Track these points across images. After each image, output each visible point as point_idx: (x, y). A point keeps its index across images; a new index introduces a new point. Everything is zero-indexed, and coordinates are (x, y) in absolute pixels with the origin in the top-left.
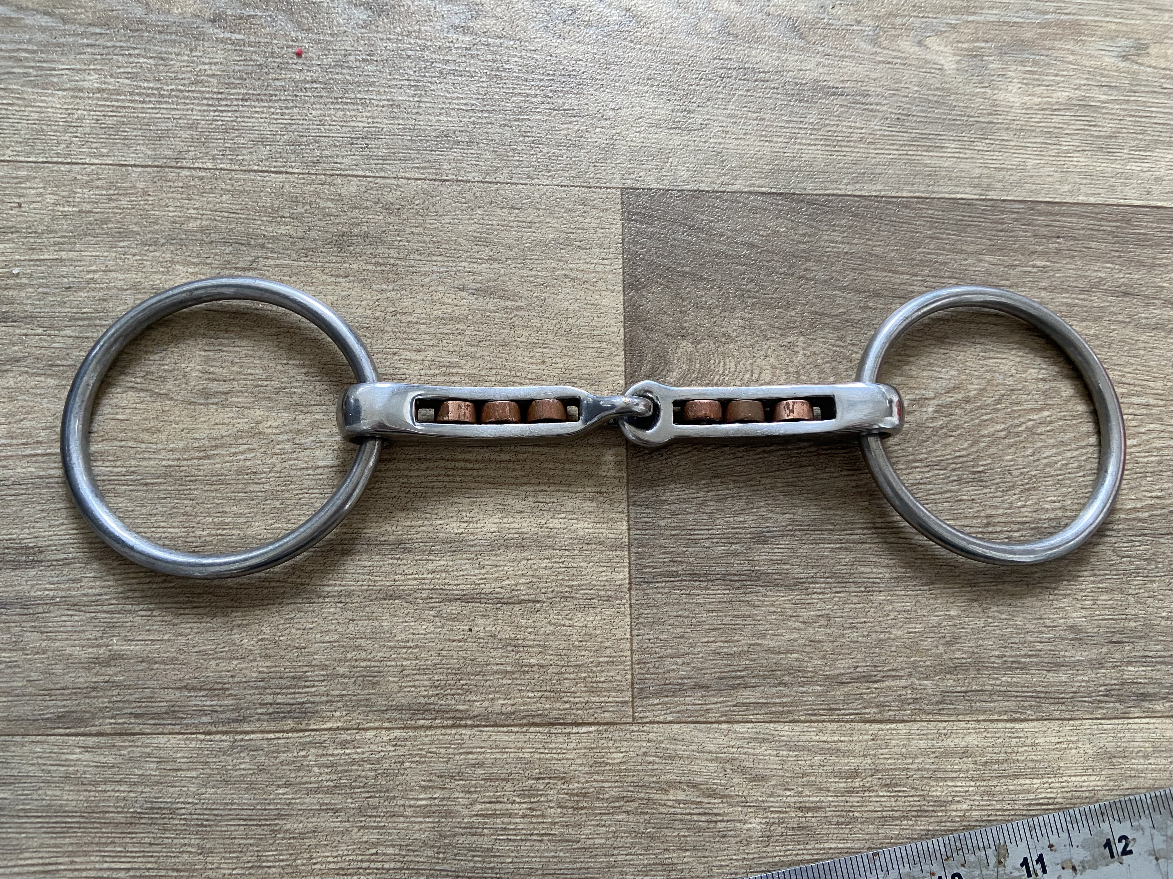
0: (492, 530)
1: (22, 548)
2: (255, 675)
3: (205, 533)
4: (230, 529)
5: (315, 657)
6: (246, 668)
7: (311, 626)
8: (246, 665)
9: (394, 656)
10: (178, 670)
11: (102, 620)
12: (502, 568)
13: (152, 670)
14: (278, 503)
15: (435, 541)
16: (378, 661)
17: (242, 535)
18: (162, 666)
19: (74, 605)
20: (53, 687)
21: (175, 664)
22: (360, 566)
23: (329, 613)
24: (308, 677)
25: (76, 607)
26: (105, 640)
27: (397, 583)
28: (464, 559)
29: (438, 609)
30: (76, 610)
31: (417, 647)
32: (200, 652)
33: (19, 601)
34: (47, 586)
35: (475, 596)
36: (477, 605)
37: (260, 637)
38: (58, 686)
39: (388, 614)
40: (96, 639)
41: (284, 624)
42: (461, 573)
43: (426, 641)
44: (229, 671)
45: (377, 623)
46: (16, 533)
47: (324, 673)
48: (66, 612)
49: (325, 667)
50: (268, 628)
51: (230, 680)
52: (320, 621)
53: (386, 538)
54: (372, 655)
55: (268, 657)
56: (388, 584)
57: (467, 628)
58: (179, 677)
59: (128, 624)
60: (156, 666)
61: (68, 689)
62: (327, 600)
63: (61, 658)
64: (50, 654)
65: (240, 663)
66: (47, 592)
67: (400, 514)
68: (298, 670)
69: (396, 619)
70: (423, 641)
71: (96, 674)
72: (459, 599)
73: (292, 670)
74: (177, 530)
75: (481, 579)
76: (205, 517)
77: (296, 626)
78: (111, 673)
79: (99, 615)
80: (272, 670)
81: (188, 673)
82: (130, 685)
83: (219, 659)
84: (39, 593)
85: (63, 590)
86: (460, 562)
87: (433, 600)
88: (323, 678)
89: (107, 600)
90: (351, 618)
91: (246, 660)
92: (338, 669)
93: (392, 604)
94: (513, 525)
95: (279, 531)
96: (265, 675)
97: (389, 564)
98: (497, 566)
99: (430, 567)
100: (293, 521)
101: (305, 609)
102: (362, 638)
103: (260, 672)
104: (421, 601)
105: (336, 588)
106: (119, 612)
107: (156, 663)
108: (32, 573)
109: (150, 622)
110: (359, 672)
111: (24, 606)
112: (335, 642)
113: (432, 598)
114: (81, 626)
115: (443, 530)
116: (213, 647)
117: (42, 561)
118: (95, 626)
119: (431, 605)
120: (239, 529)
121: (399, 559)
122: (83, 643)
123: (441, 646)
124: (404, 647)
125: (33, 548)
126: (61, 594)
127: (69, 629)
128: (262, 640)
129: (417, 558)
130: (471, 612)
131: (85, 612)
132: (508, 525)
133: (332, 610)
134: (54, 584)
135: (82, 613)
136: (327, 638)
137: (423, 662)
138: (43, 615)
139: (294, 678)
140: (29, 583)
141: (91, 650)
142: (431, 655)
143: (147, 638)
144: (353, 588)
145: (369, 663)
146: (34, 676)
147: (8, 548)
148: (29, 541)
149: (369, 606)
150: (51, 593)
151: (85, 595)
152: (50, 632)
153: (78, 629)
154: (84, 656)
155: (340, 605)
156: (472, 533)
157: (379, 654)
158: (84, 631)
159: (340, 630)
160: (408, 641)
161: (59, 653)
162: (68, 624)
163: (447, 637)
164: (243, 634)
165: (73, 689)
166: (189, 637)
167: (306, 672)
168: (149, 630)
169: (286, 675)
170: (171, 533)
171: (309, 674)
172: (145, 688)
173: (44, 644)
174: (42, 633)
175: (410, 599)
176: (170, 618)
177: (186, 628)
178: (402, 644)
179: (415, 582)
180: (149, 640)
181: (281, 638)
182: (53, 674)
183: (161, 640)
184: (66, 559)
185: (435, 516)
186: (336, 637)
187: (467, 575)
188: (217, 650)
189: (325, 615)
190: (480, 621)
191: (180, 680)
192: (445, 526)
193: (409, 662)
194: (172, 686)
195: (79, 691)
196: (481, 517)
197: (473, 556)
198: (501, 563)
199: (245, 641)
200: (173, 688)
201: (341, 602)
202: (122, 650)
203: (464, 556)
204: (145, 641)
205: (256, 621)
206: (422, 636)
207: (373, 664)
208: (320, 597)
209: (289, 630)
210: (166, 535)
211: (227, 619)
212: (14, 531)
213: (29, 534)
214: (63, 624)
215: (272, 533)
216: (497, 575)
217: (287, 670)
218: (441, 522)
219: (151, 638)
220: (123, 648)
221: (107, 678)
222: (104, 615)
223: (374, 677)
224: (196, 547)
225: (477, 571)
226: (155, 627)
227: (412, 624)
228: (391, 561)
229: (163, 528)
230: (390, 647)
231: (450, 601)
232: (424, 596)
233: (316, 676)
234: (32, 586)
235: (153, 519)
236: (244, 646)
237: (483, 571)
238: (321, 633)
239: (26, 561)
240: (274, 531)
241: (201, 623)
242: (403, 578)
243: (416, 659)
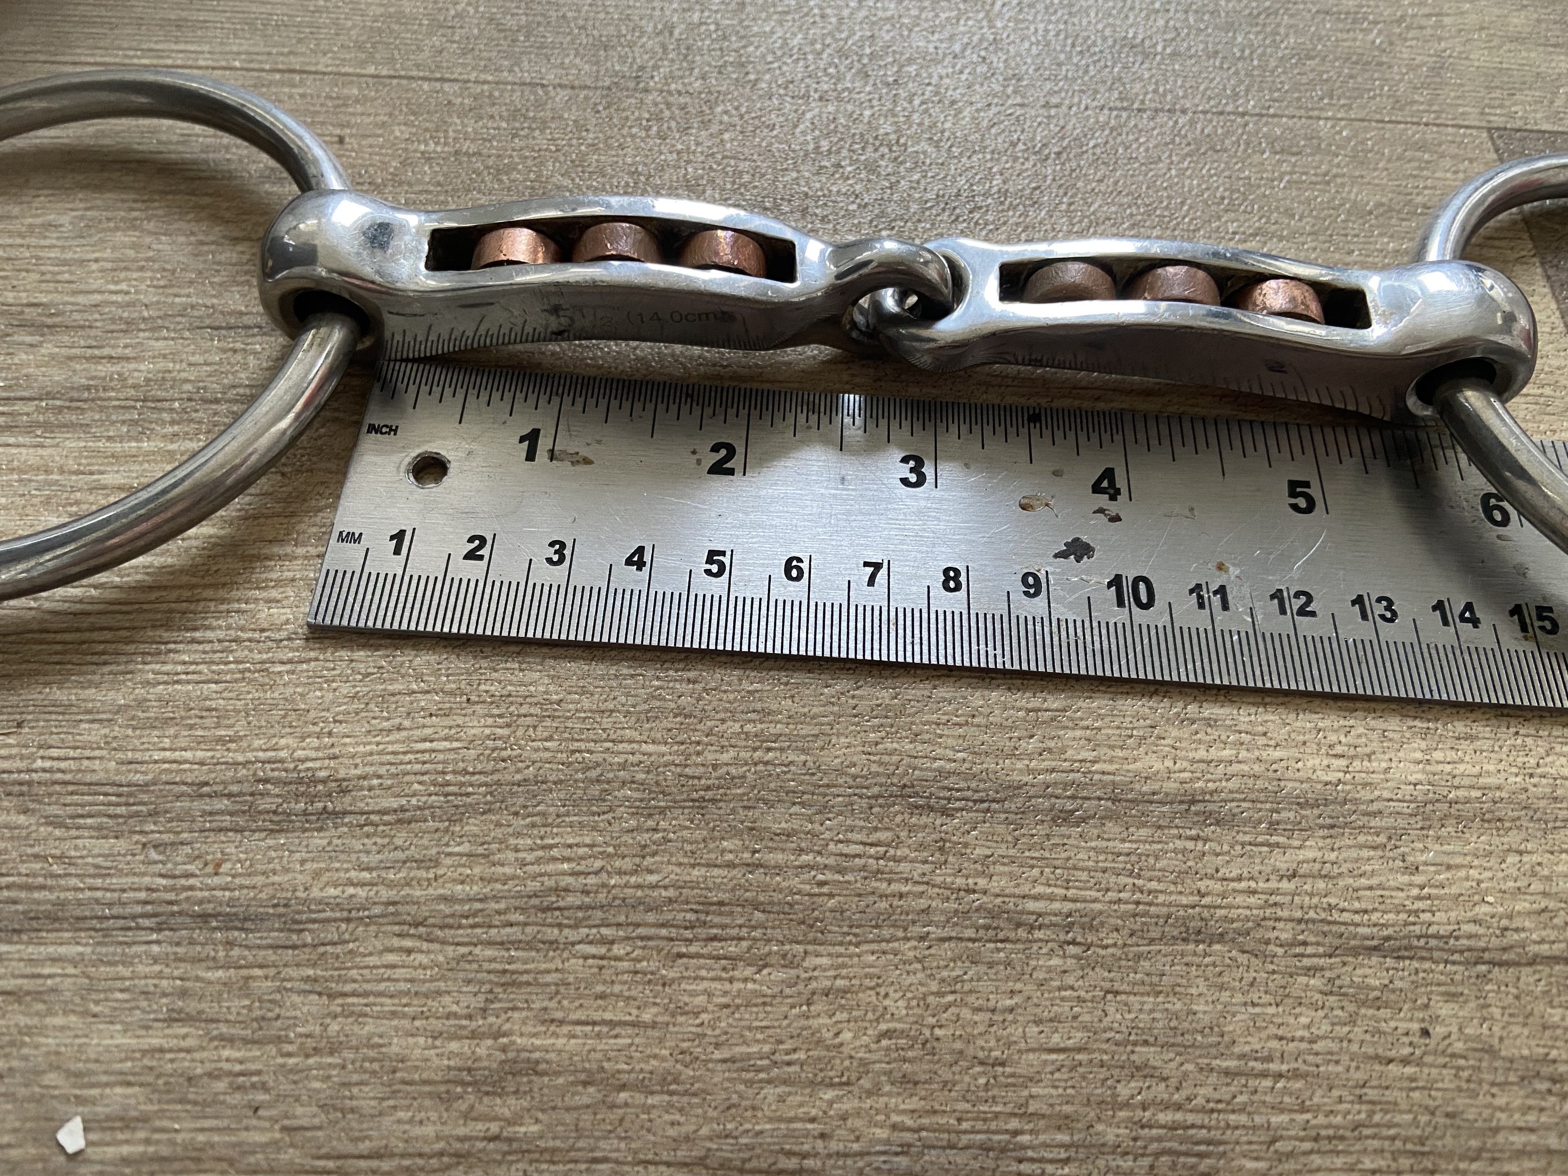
0: (1412, 779)
1: (300, 781)
2: (882, 1133)
3: (726, 757)
4: (782, 750)
5: (1034, 1090)
6: (858, 1113)
7: (1009, 1002)
8: (856, 1103)
9: (1240, 1099)
10: (681, 1110)
11: (486, 966)
12: (1462, 873)
13: (613, 1106)
14: (884, 693)
15: (1276, 797)
16: (1202, 1110)
17: (810, 764)
18: (639, 1098)
19: (417, 925)
20: (350, 1148)
21: (671, 1093)
22: (1104, 851)
23: (1049, 970)
24: (1024, 1148)
25: (422, 929)
26: (492, 1019)
27: (1206, 900)
28: (1361, 847)
29: (1328, 974)
30: (420, 937)
31: (1296, 1075)
32: (733, 1060)
33: (281, 910)
34: (353, 874)
35: (1415, 943)
36: (1427, 965)
37: (883, 1027)
38: (364, 1147)
39: (1200, 981)
40: (470, 1017)
41: (940, 994)
42: (1363, 881)
43: (1319, 1060)
44: (813, 1120)
45: (1179, 1006)
46: (288, 747)
47: (1064, 1138)
48: (396, 942)
49: (1065, 1122)
50: (901, 1003)
51: (820, 1144)
52: (1029, 988)
53: (1156, 787)
54: (1184, 1093)
55: (909, 1082)
56: (1184, 900)
57: (1415, 1026)
58: (684, 1130)
59: (548, 978)
60: (623, 1096)
61: (392, 1155)
62: (1038, 934)
63: (376, 1066)
64: (349, 1055)
65: (839, 1099)
66: (351, 890)
67: (1175, 733)
68: (993, 1125)
69: (1225, 996)
70: (1310, 1058)
71: (468, 1116)
72: (1375, 948)
73: (979, 1125)
74: (663, 749)
75: (1419, 898)
76: (723, 721)
77: (971, 999)
78: (507, 1113)
79: (477, 950)
80: (925, 1121)
81: (707, 1119)
82: (554, 1151)
83: (785, 1082)
84: (332, 891)
85: (391, 885)
86: (1353, 853)
87: (1310, 950)
88: (1063, 1155)
89: (499, 912)
90: (1107, 985)
91: (855, 1089)
92: (1100, 1127)
93: (1206, 955)
94: (1461, 768)
95: (895, 758)
96: (908, 1136)
97: (1175, 851)
98: (1449, 867)
99: (1282, 861)
100: (926, 737)
101: (987, 957)
102: (1146, 1043)
103: (894, 1127)
104: (1280, 951)
105: (1056, 906)
106: (529, 945)
107: (623, 1087)
108: (318, 840)
109: (607, 974)
110: (1159, 1139)
111: (294, 925)
112: (1079, 1050)
113: (1305, 943)
114: (432, 980)
115: (1290, 774)
116: (767, 1048)
117: (345, 813)
118: (469, 982)
119: (1307, 962)
120: (804, 751)
121: (1196, 838)
122: (436, 1025)
123: (1360, 1076)
124: (1264, 1075)
125: (324, 781)
126: (385, 894)
127: (403, 986)
128: (887, 1034)
129: (1241, 837)
130: (1416, 985)
131: (444, 943)
132: (1448, 767)
133: (1055, 961)
134: (369, 869)
135: (436, 946)
136: (1056, 1039)
137: (1321, 1120)
138: (339, 949)
139: (986, 1148)
140: (308, 866)
141: (454, 1046)
142: (1340, 1100)
143: (597, 1016)
144: (1097, 906)
145: (1179, 1116)
146: (304, 1114)
147: (266, 781)
148: (318, 764)
149: (1148, 956)
150: (361, 892)
151: (444, 899)
152: (354, 994)
153: (426, 987)
154: (436, 1061)
155: (1072, 950)
156: (1365, 785)
157: (1202, 1091)
158: (439, 993)
159: (1086, 1018)
160: (1269, 1059)
161: (372, 1053)
162: (399, 973)
163: (1371, 1051)
164: (839, 1016)
165: (403, 1156)
166: (704, 1017)
167: (1016, 1133)
168: (602, 996)
169: (965, 1139)
170: (650, 755)
171: (1025, 1139)
172: (595, 1161)
173: (334, 1027)
174: (332, 996)
175: (1250, 946)
176: (653, 965)
177: (693, 994)
178: (1258, 1066)
179: (1252, 900)
180: (604, 1022)
181: (938, 1032)
182: (352, 1110)
183: (633, 1024)
184: (403, 809)
185: (1262, 741)
186: (1078, 1037)
187: (1381, 886)
188: (777, 1057)
189: (1040, 975)
190: (1445, 1010)
191: (687, 1139)
192: (1292, 763)
193: (1284, 1118)
194: (665, 1156)
195: (420, 1162)
196: (1375, 746)
197: (1382, 839)
198: (1458, 860)
199: (847, 1036)
200: (668, 1164)
201: (1073, 942)
202: (536, 1049)
203: (1361, 839)
204: (594, 1023)
205: (867, 982)
206: (1304, 1046)
207: (1191, 1118)
208: (1019, 925)
209: (952, 1010)
210: (638, 757)
211: (793, 972)
212: (283, 742)
213: (317, 749)
214: (389, 972)
215: (880, 763)
216: (1454, 890)
217: (965, 1125)
218: (1278, 754)
219: (608, 1016)
220: (538, 1042)
221: (494, 1128)
222: (489, 952)
223: (1201, 1155)
224: (708, 788)
225: (1406, 879)
226: (617, 988)
227: (1272, 1010)
228: (1179, 844)
229: (631, 742)
230: (1227, 1073)
231: (1355, 952)
232: (1284, 936)
233: (1045, 1145)
234: (317, 874)
235: (607, 722)
236: (846, 1050)
237: (1419, 879)
238: (1038, 1022)
239: (305, 813)
240: (886, 758)
241: (731, 980)
242: (1218, 887)
243: (1303, 1110)
